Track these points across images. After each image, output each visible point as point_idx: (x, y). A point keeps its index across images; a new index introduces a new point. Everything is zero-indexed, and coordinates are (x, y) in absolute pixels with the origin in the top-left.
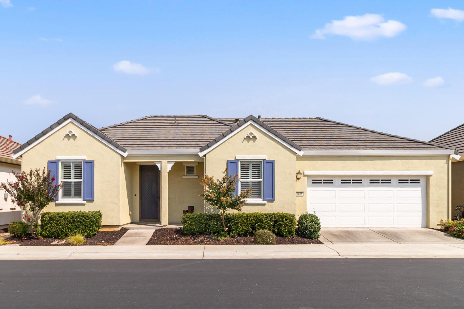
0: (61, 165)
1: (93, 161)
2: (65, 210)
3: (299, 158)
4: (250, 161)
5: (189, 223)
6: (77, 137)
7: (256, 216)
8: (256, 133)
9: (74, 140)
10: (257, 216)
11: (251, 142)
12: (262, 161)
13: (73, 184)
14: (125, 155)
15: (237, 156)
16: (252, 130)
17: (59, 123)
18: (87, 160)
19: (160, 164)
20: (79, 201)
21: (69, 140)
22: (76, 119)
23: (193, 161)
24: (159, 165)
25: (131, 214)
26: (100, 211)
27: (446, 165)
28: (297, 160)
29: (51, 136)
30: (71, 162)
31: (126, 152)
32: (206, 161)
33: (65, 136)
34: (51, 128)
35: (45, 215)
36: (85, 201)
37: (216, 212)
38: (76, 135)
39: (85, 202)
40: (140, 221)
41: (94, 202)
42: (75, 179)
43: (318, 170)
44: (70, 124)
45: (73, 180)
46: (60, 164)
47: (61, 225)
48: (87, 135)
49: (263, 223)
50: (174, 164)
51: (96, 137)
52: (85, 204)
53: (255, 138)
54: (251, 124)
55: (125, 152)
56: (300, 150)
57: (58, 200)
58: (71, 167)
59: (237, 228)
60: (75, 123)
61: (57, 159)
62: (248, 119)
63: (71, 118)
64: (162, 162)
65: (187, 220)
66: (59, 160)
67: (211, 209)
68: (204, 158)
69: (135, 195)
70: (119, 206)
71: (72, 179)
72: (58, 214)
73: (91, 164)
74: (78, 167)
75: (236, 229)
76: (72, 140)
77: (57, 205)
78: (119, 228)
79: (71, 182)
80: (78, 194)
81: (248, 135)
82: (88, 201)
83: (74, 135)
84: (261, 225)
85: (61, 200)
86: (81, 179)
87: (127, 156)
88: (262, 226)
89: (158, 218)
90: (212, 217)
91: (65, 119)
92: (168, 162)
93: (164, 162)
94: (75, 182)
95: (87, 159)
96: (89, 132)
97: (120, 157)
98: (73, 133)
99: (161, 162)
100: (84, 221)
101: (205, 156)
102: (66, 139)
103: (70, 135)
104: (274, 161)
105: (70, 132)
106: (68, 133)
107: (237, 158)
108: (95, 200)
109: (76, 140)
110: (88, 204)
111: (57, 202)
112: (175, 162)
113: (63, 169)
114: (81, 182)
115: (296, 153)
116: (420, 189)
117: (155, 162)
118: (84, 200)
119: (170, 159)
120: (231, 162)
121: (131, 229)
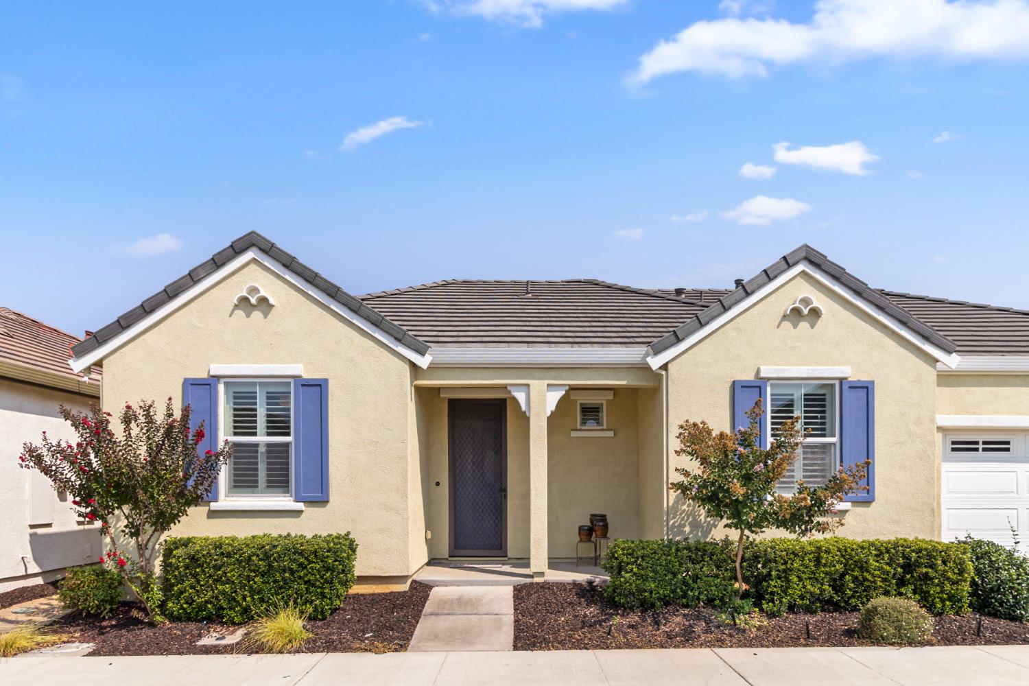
0: (226, 392)
1: (326, 381)
2: (242, 530)
3: (948, 378)
4: (801, 384)
5: (635, 570)
6: (273, 306)
7: (846, 551)
8: (819, 301)
9: (265, 317)
10: (849, 550)
11: (804, 325)
12: (837, 383)
13: (262, 449)
14: (424, 362)
15: (763, 368)
16: (807, 291)
17: (217, 263)
18: (305, 376)
19: (524, 392)
20: (284, 502)
21: (248, 316)
22: (269, 249)
23: (624, 383)
24: (520, 397)
25: (429, 537)
26: (349, 533)
28: (939, 385)
29: (193, 305)
30: (254, 384)
31: (427, 355)
32: (670, 383)
33: (236, 302)
34: (193, 278)
35: (177, 548)
36: (302, 504)
37: (700, 534)
38: (272, 301)
39: (300, 506)
40: (450, 556)
41: (329, 505)
42: (269, 434)
43: (974, 413)
44: (253, 267)
45: (262, 438)
46: (221, 388)
47: (228, 581)
48: (303, 299)
49: (867, 571)
50: (566, 391)
51: (332, 307)
52: (302, 511)
53: (815, 313)
54: (803, 272)
55: (423, 354)
56: (949, 352)
57: (217, 501)
58: (255, 398)
59: (788, 588)
60: (266, 263)
61: (211, 373)
62: (797, 258)
63: (254, 249)
64: (531, 388)
65: (628, 564)
66: (217, 378)
67: (684, 526)
68: (664, 373)
69: (438, 484)
70: (407, 519)
71: (261, 436)
72: (218, 545)
73: (318, 388)
74: (278, 399)
75: (785, 592)
76: (257, 315)
77: (213, 514)
78: (405, 583)
79: (257, 445)
80: (279, 481)
81: (797, 305)
82: (311, 502)
83: (264, 300)
84: (860, 578)
85: (225, 501)
86: (288, 434)
87: (428, 368)
88: (865, 579)
89: (501, 549)
90: (701, 552)
91: (236, 249)
92: (548, 385)
93: (538, 385)
94: (269, 445)
95: (307, 374)
96: (310, 292)
97: (407, 368)
98: (263, 293)
99: (528, 385)
100: (301, 565)
101: (665, 367)
102: (240, 313)
103: (253, 301)
104: (872, 383)
105: (254, 290)
106: (245, 294)
107: (763, 375)
108: (332, 498)
109: (269, 316)
110: (310, 512)
111: (214, 506)
112: (567, 388)
113: (232, 406)
114: (287, 445)
115: (938, 361)
117: (509, 388)
118: (297, 501)
119: (554, 379)
120: (744, 385)
121: (438, 584)
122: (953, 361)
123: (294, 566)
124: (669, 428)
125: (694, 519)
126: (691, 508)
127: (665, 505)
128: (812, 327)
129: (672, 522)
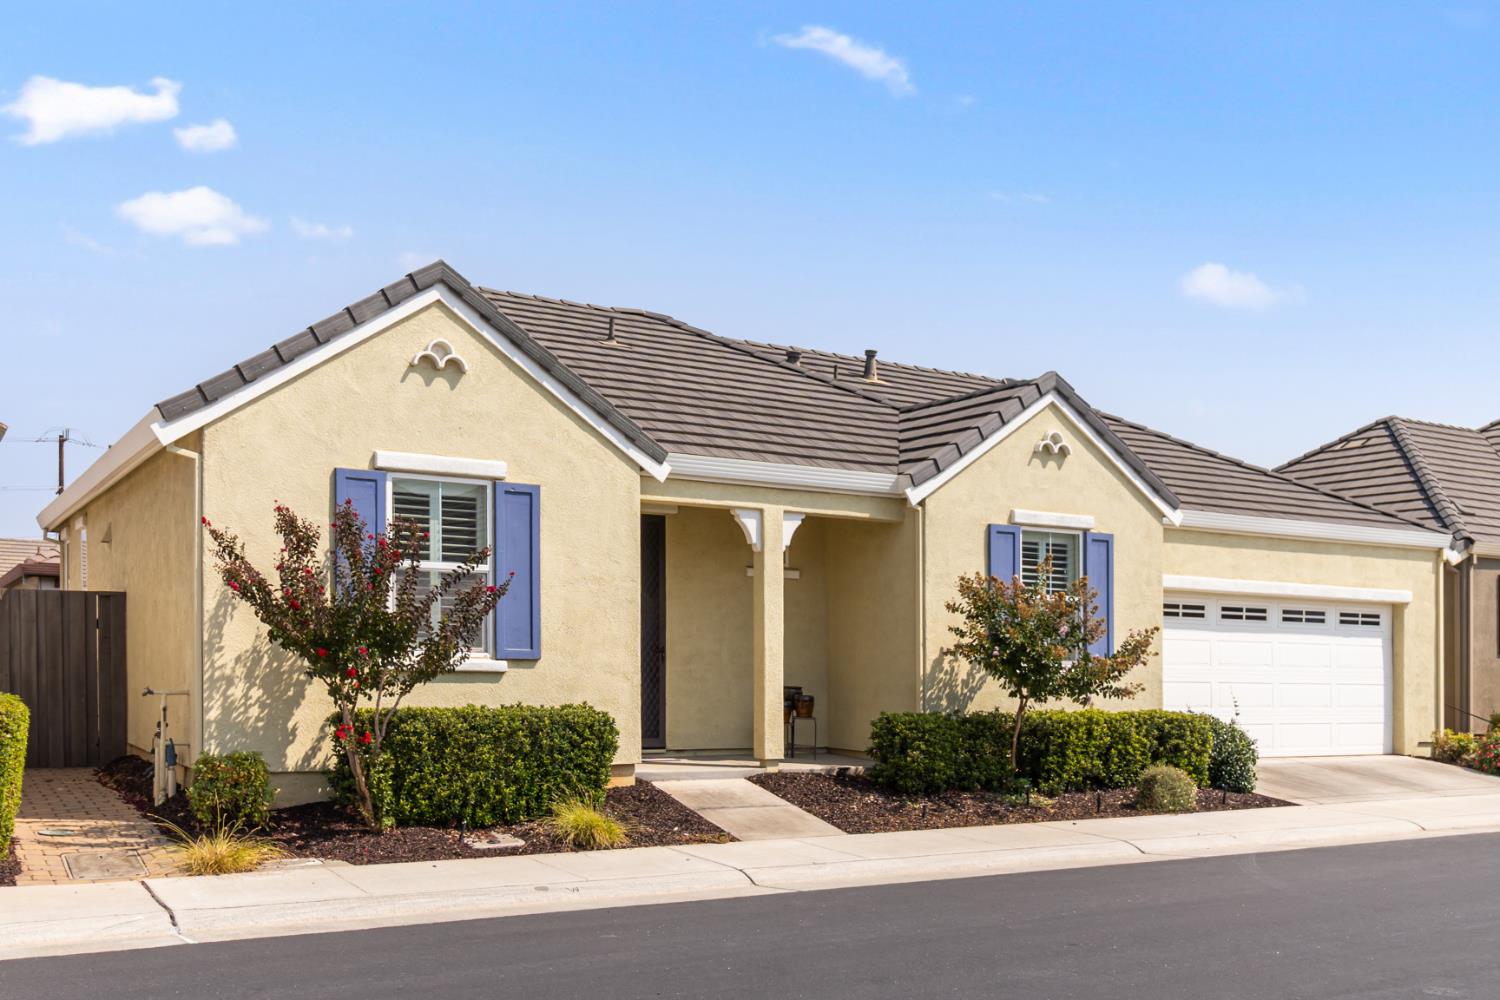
0: (395, 493)
1: (538, 488)
3: (1172, 533)
4: (1048, 533)
5: (923, 747)
6: (467, 373)
7: (1111, 723)
8: (1067, 439)
9: (453, 387)
10: (1114, 722)
11: (1052, 464)
12: (1081, 533)
13: (436, 581)
14: (661, 472)
15: (1018, 511)
16: (1055, 426)
17: (388, 299)
18: (509, 480)
19: (755, 518)
20: (485, 659)
21: (428, 383)
22: (457, 288)
23: (866, 515)
24: (750, 524)
27: (1433, 576)
28: (1166, 540)
29: (346, 357)
31: (665, 463)
32: (927, 522)
33: (414, 361)
34: (353, 317)
36: (505, 663)
38: (466, 366)
39: (502, 665)
41: (539, 664)
42: (445, 559)
44: (436, 312)
45: (436, 564)
46: (389, 486)
48: (504, 368)
49: (1129, 744)
50: (803, 520)
51: (545, 384)
52: (503, 673)
53: (1063, 452)
54: (1053, 403)
55: (660, 462)
56: (1175, 508)
58: (443, 503)
59: (1065, 763)
60: (456, 310)
61: (376, 464)
62: (1048, 387)
63: (440, 287)
64: (765, 514)
65: (915, 740)
66: (383, 471)
67: (941, 699)
68: (920, 508)
70: (638, 687)
71: (435, 561)
73: (525, 498)
74: (463, 509)
75: (1061, 768)
76: (440, 384)
78: (631, 774)
79: (427, 574)
81: (1048, 441)
82: (516, 661)
83: (454, 363)
84: (1123, 751)
86: (481, 561)
87: (667, 479)
88: (1128, 753)
89: (658, 736)
90: (987, 726)
91: (416, 284)
92: (785, 512)
93: (773, 511)
94: (445, 575)
95: (513, 477)
96: (515, 360)
97: (636, 477)
98: (454, 355)
99: (761, 511)
101: (923, 503)
102: (416, 378)
103: (440, 363)
104: (1112, 536)
105: (442, 348)
106: (431, 352)
107: (1016, 519)
108: (544, 655)
109: (459, 386)
110: (515, 675)
112: (803, 517)
113: (394, 514)
114: (483, 576)
115: (1164, 516)
116: (1379, 642)
117: (735, 512)
118: (496, 658)
119: (791, 504)
120: (1001, 530)
121: (657, 778)
122: (1176, 517)
123: (566, 745)
124: (927, 578)
125: (951, 690)
126: (948, 677)
127: (922, 673)
128: (1060, 467)
129: (929, 693)
